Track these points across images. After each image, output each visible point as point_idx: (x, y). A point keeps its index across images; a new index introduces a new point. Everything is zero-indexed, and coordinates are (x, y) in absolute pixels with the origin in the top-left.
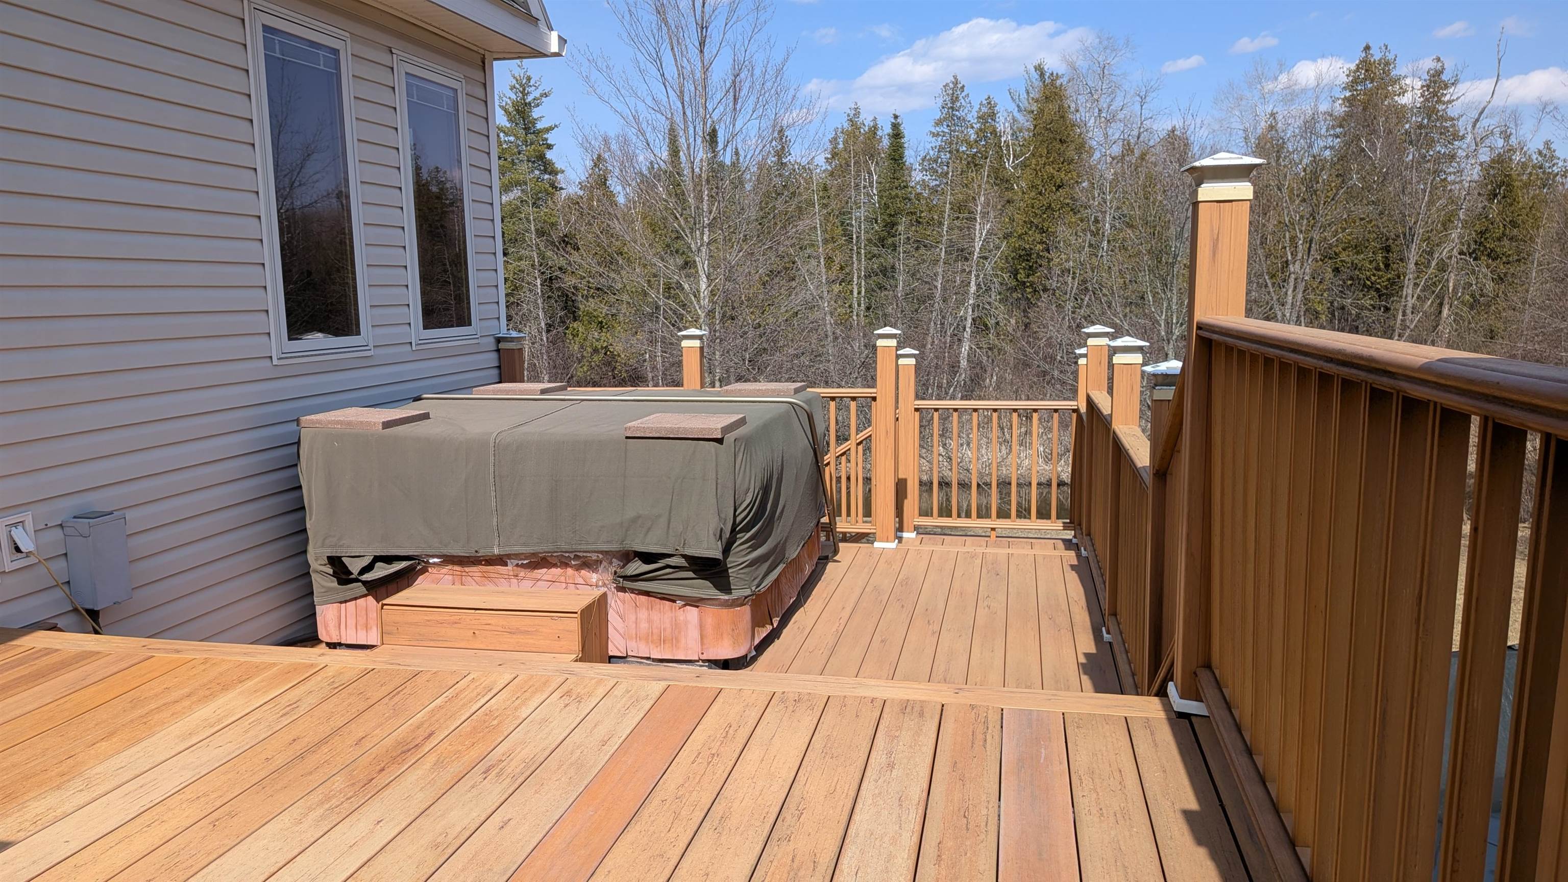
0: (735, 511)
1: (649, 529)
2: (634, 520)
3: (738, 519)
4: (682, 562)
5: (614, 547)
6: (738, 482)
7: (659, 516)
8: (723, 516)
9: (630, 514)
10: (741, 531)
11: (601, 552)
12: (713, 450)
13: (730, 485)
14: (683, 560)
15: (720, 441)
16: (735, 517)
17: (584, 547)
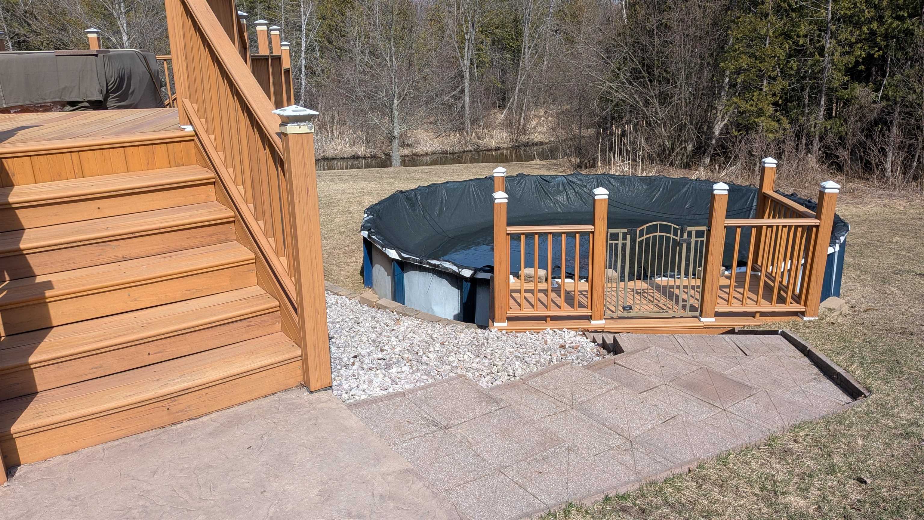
0: (107, 84)
1: (71, 92)
2: (64, 89)
3: (109, 88)
4: (87, 104)
5: (57, 100)
6: (107, 72)
7: (75, 87)
8: (102, 85)
9: (62, 86)
10: (111, 93)
11: (52, 102)
12: (94, 60)
13: (103, 73)
14: (88, 104)
15: (96, 55)
16: (107, 87)
17: (44, 101)
